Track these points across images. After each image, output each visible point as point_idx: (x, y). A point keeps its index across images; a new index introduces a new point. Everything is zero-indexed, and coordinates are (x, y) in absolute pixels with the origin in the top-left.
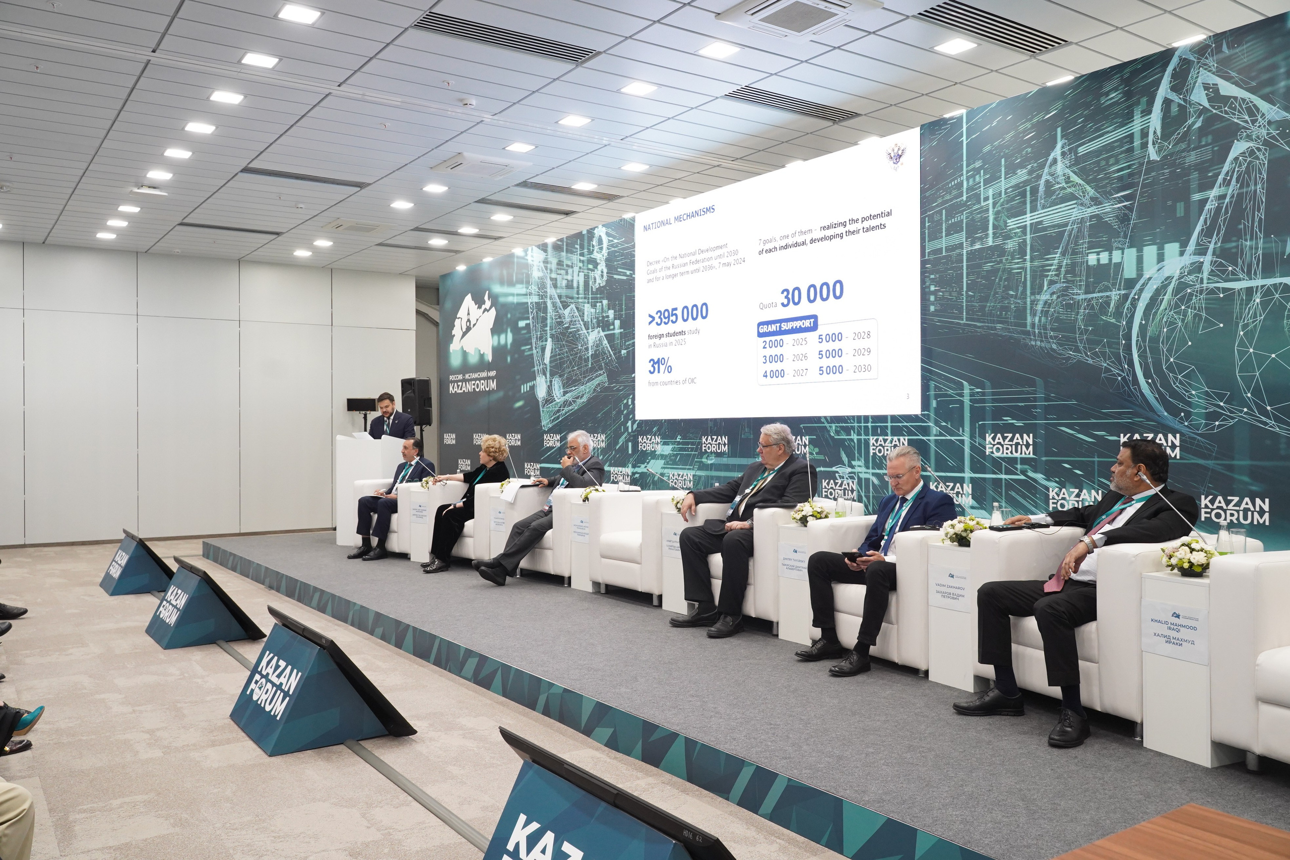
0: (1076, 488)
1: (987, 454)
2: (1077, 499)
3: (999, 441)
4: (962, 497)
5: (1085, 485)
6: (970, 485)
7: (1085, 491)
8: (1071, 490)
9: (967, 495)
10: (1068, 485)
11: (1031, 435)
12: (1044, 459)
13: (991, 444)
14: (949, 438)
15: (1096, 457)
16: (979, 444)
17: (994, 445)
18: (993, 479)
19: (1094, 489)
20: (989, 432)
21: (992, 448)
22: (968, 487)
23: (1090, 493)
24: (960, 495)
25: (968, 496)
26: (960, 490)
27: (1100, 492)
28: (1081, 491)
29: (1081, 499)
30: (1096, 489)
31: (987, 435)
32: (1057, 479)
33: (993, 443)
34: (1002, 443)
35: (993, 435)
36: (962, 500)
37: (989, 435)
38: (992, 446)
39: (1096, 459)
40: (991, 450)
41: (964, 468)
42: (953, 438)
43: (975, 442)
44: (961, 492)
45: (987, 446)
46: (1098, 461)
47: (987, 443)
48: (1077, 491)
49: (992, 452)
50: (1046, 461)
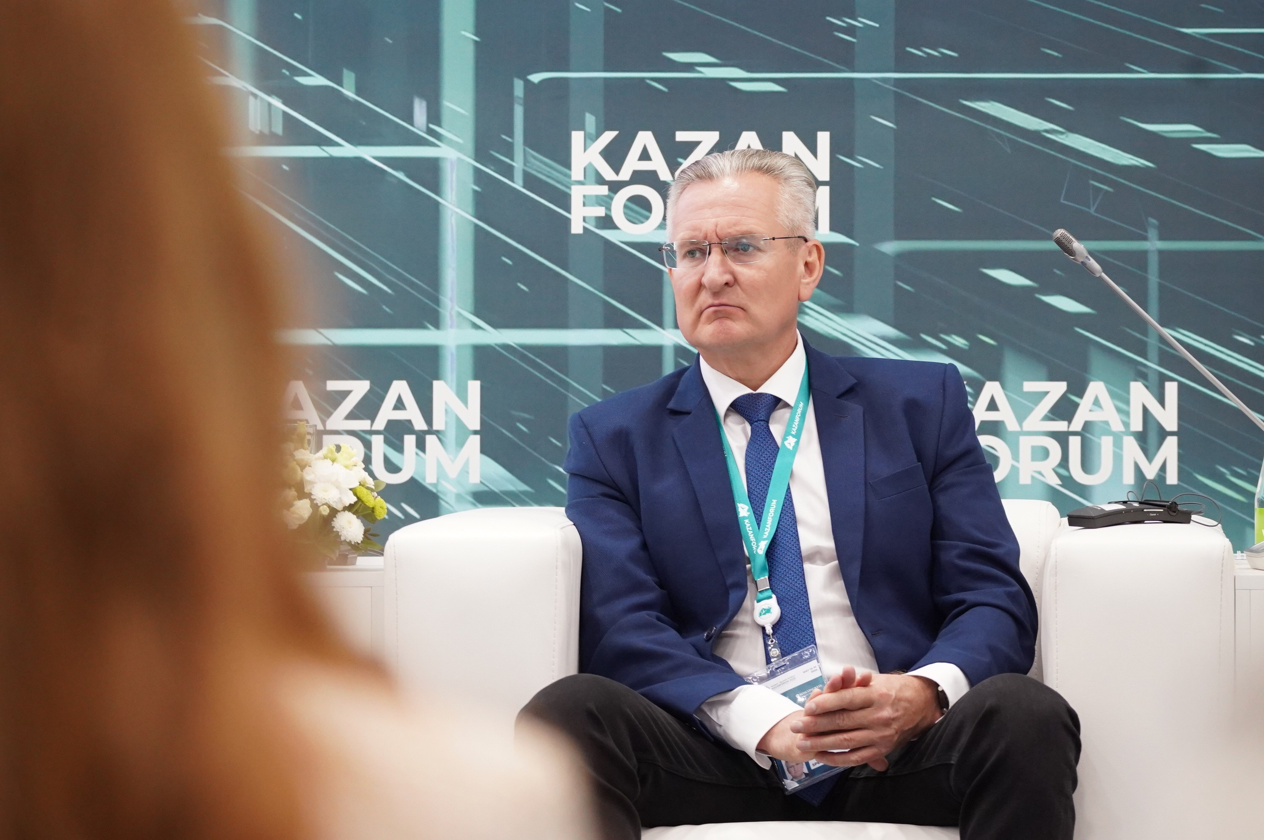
0: (1053, 377)
1: (577, 228)
2: (1061, 426)
3: (645, 166)
4: (421, 445)
5: (1097, 361)
6: (474, 388)
7: (1096, 389)
8: (1030, 386)
9: (451, 437)
10: (1011, 363)
11: (824, 139)
12: (890, 247)
13: (600, 181)
14: (346, 150)
15: (1152, 233)
16: (530, 181)
17: (615, 187)
18: (609, 350)
19: (1142, 375)
20: (590, 120)
21: (606, 202)
22: (462, 394)
23: (1121, 397)
24: (410, 441)
25: (461, 443)
26: (413, 413)
27: (1171, 390)
28: (1078, 388)
29: (1077, 424)
30: (1154, 378)
31: (577, 137)
32: (959, 341)
33: (608, 174)
34: (664, 174)
35: (609, 136)
36: (421, 464)
37: (590, 139)
38: (604, 190)
39: (1154, 245)
40: (601, 212)
41: (437, 301)
42: (369, 153)
43: (508, 171)
44: (420, 424)
45: (577, 194)
46: (1161, 253)
47: (577, 173)
48: (1057, 389)
49: (607, 222)
50: (901, 256)
